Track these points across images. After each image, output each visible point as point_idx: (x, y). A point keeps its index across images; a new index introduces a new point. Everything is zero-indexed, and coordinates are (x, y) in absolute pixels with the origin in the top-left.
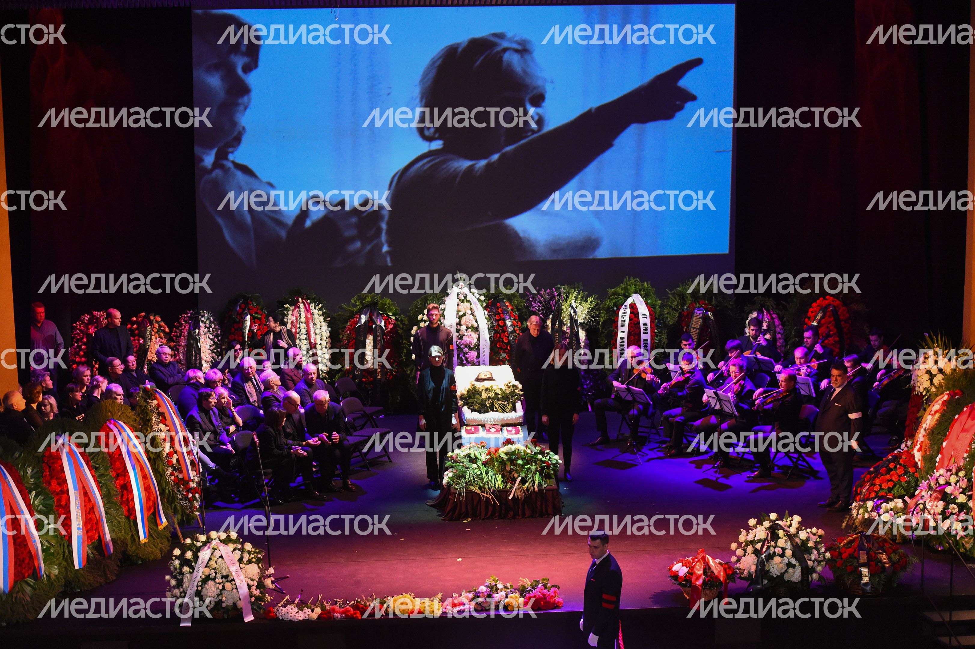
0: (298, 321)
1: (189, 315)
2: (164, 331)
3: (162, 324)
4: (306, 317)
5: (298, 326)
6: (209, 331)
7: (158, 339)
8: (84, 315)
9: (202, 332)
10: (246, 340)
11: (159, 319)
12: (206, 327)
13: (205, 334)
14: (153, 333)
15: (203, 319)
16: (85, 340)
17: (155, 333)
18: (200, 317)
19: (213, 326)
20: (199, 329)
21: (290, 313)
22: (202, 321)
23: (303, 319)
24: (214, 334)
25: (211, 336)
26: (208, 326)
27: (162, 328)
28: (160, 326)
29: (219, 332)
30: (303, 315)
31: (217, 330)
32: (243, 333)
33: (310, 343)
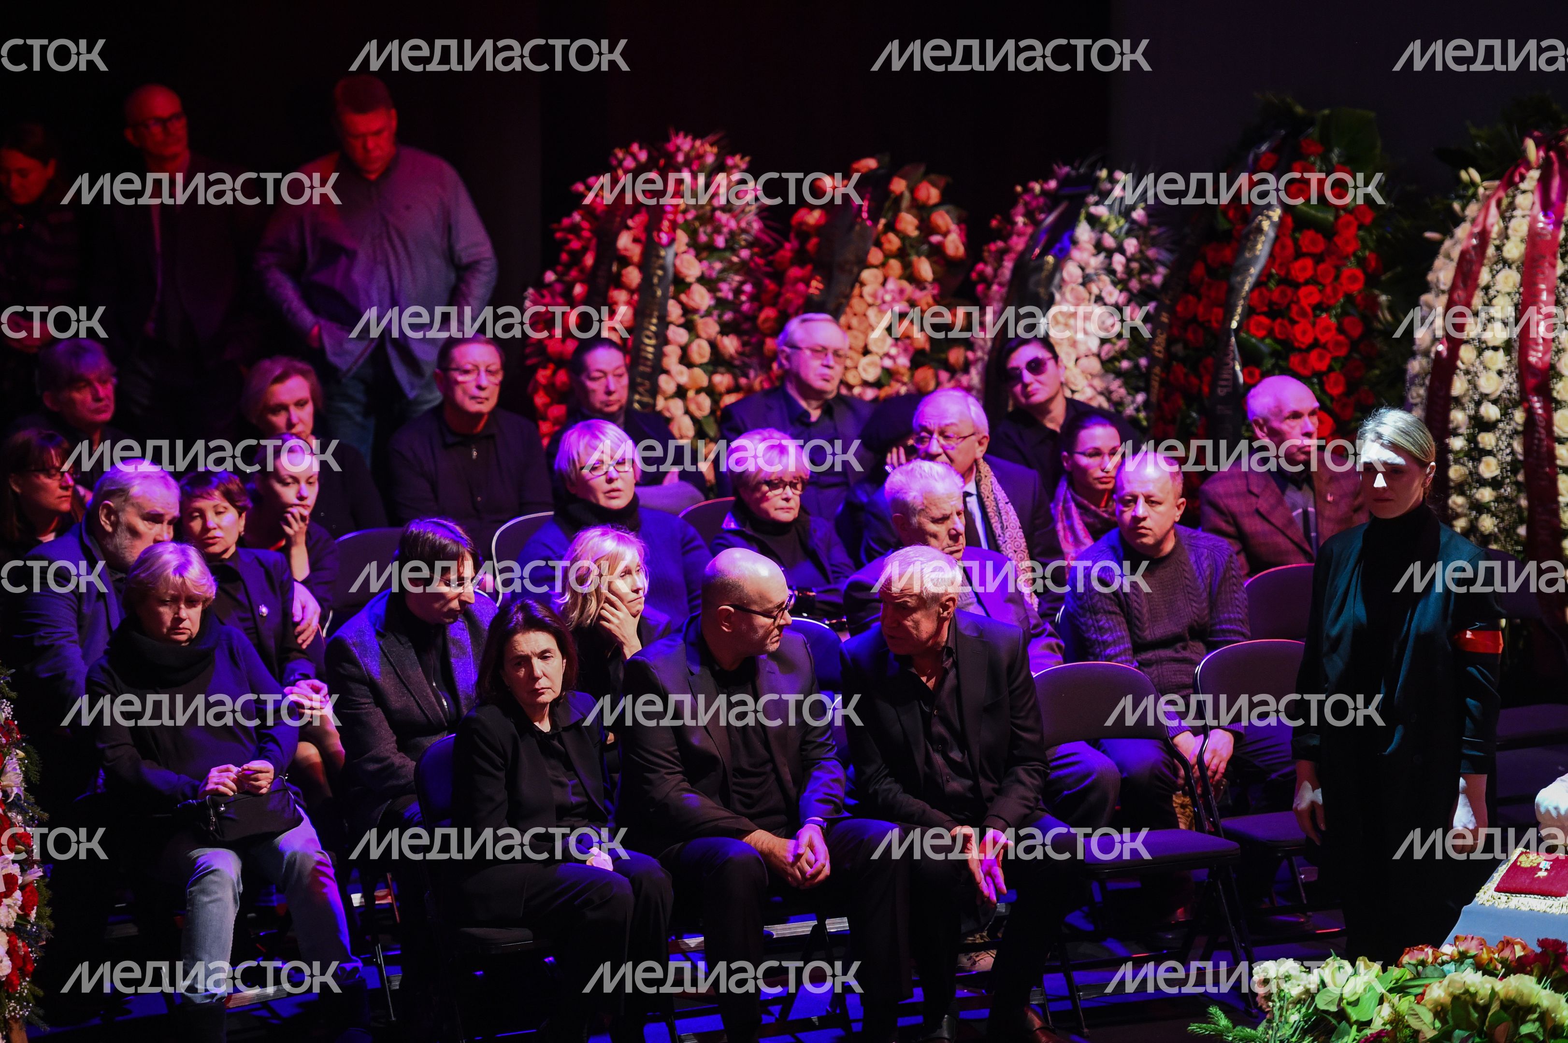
0: (1491, 251)
1: (1053, 184)
2: (937, 253)
3: (943, 219)
4: (1533, 238)
5: (1485, 277)
6: (1110, 271)
7: (891, 285)
8: (626, 147)
9: (1071, 270)
10: (1234, 325)
11: (933, 194)
12: (1099, 247)
13: (1086, 281)
14: (875, 256)
15: (1101, 211)
16: (589, 260)
17: (888, 256)
18: (1092, 199)
19: (1131, 245)
20: (1063, 256)
21: (1472, 210)
22: (1093, 220)
23: (1514, 250)
24: (1134, 285)
25: (1114, 295)
26: (1109, 241)
27: (936, 239)
28: (927, 227)
29: (1157, 280)
30: (1519, 227)
31: (1148, 267)
32: (1232, 291)
33: (1524, 369)
